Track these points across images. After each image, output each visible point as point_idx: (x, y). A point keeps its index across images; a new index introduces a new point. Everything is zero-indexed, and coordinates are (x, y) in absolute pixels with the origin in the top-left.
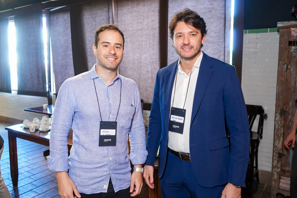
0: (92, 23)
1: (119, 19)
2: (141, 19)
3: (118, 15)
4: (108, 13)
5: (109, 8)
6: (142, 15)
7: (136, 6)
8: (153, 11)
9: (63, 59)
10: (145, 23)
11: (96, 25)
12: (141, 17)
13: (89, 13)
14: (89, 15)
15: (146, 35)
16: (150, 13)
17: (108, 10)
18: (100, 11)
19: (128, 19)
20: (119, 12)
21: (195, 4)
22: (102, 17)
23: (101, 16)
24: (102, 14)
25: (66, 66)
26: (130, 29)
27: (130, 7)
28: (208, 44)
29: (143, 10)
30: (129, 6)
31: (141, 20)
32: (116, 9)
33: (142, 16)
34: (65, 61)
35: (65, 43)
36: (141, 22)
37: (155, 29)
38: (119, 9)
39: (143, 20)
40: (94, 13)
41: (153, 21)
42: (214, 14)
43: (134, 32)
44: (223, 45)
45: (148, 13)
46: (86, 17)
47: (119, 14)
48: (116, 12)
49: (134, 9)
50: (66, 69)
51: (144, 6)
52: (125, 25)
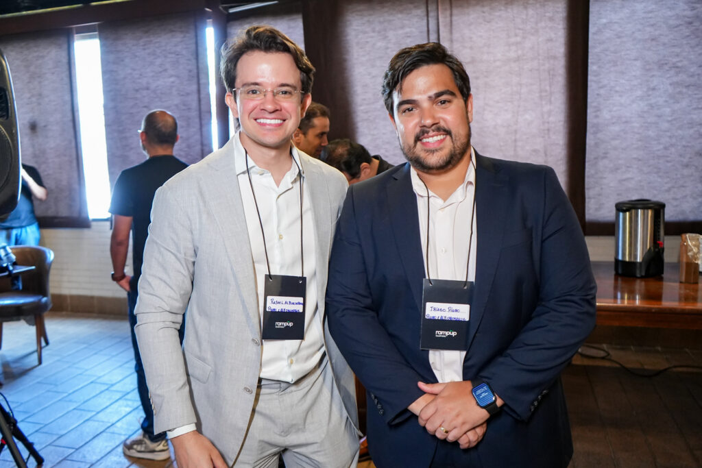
0: (374, 44)
1: (456, 35)
2: (516, 35)
3: (454, 27)
4: (425, 21)
5: (429, 9)
6: (521, 27)
7: (503, 8)
8: (551, 19)
10: (528, 44)
12: (518, 31)
13: (366, 19)
14: (364, 24)
15: (531, 70)
16: (543, 24)
17: (425, 13)
18: (400, 16)
19: (481, 37)
20: (454, 18)
21: (654, 6)
22: (408, 30)
23: (402, 28)
24: (406, 22)
26: (485, 57)
27: (486, 9)
28: (684, 90)
29: (524, 17)
30: (483, 6)
31: (519, 39)
32: (448, 13)
33: (519, 29)
36: (517, 44)
37: (555, 58)
38: (455, 11)
39: (524, 38)
40: (382, 19)
41: (550, 40)
42: (697, 29)
43: (498, 63)
45: (536, 23)
46: (355, 30)
47: (454, 23)
48: (448, 19)
49: (497, 14)
51: (526, 8)
52: (471, 48)
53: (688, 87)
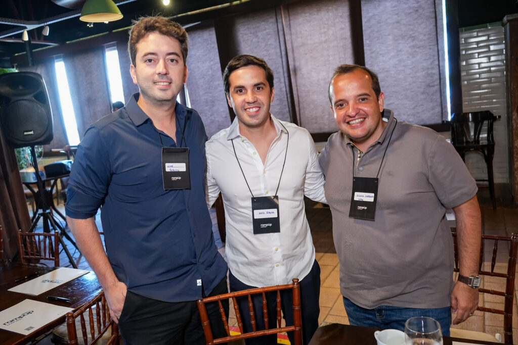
0: (252, 41)
1: (293, 31)
2: (324, 28)
3: (291, 26)
4: (276, 25)
5: (278, 18)
6: (326, 23)
7: (316, 13)
8: (341, 17)
9: (206, 93)
10: (331, 32)
11: (258, 42)
12: (325, 25)
13: (246, 27)
14: (245, 30)
15: (333, 47)
16: (337, 20)
17: (275, 20)
18: (263, 23)
19: (306, 30)
20: (291, 22)
21: (396, 3)
22: (268, 31)
23: (265, 30)
24: (267, 26)
25: (213, 102)
26: (309, 42)
27: (307, 15)
28: (417, 50)
29: (327, 17)
30: (305, 13)
31: (325, 30)
32: (288, 19)
33: (325, 24)
34: (210, 95)
35: (208, 71)
36: (325, 33)
37: (345, 39)
38: (291, 18)
39: (328, 29)
40: (254, 26)
41: (342, 29)
42: (421, 14)
43: (316, 45)
44: (436, 49)
45: (334, 20)
46: (242, 33)
47: (291, 24)
48: (288, 23)
49: (313, 17)
50: (213, 106)
51: (328, 12)
52: (301, 37)
53: (419, 48)
